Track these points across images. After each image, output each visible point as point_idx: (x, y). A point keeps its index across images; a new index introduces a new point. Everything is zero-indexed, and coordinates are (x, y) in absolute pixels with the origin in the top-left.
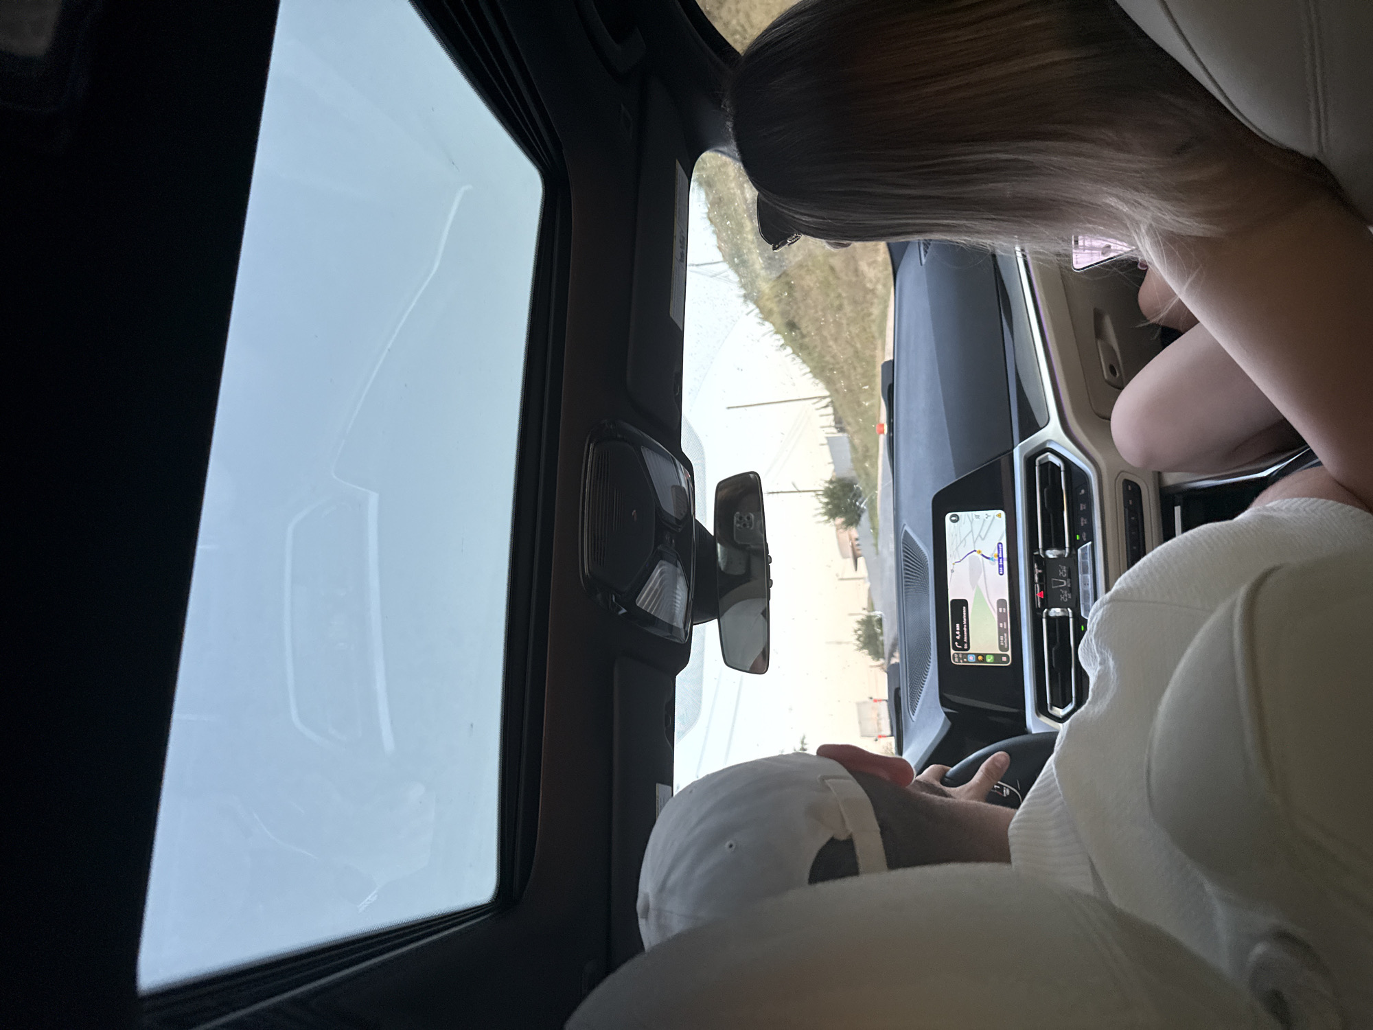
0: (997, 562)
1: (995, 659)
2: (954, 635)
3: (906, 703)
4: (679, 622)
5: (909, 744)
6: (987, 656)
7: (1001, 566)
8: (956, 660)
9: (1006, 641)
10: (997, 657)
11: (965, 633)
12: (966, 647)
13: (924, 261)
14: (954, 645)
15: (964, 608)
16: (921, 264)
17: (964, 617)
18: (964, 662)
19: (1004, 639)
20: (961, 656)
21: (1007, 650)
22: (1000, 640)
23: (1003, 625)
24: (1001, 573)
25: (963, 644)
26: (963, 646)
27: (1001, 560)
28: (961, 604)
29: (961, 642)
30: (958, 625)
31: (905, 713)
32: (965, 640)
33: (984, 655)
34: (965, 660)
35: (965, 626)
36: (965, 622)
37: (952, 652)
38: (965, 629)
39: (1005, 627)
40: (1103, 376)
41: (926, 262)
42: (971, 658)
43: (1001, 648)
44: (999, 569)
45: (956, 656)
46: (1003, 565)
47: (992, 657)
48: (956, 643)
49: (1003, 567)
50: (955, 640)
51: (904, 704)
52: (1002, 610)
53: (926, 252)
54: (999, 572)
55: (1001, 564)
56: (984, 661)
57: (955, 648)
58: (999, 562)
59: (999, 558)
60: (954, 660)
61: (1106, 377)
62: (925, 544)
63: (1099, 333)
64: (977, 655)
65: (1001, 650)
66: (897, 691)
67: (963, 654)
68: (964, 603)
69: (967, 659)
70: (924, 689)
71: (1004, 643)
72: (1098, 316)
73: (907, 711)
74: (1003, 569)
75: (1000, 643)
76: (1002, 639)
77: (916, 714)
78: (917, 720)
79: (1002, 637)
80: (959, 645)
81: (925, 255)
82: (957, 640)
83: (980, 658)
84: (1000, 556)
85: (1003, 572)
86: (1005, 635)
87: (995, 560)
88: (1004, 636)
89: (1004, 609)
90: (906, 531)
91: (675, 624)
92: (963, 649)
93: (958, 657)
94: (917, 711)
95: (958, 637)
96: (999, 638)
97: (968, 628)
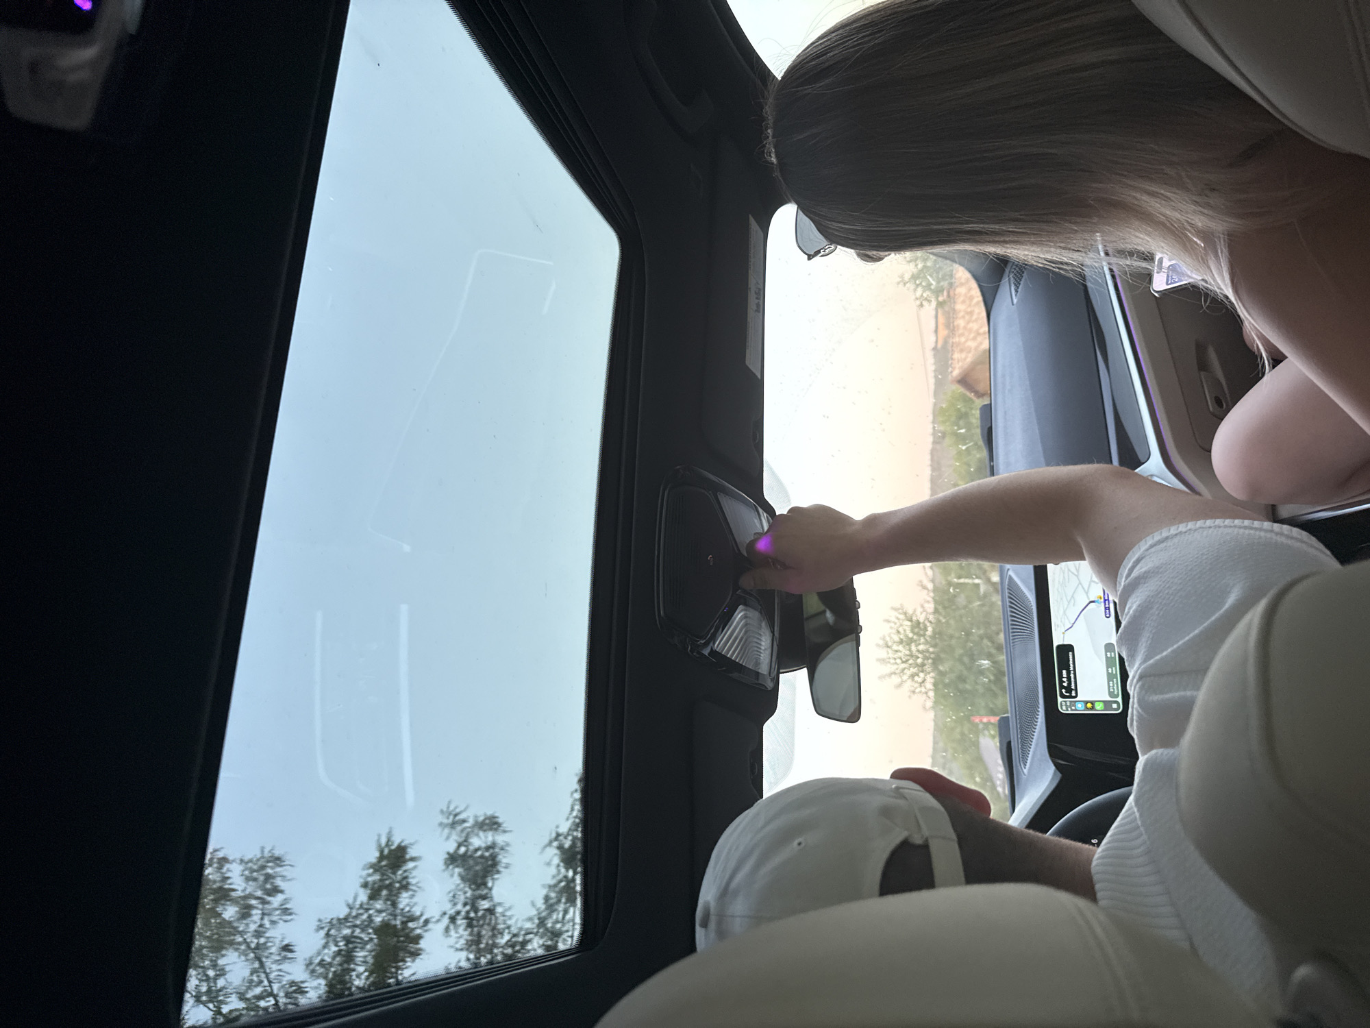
0: (1103, 604)
1: (1105, 706)
2: (1061, 682)
3: (1017, 756)
4: (764, 669)
5: (1022, 798)
6: (1096, 704)
7: (1107, 609)
8: (1064, 708)
9: (1115, 688)
10: (1107, 704)
11: (1073, 680)
12: (1073, 694)
13: (1015, 301)
14: (1061, 693)
15: (1070, 653)
16: (1013, 304)
17: (1071, 662)
18: (1072, 710)
19: (1113, 686)
20: (1068, 704)
21: (1117, 696)
22: (1109, 687)
23: (1112, 671)
24: (1108, 615)
25: (1070, 691)
26: (1071, 693)
27: (1107, 602)
28: (1067, 650)
29: (1069, 689)
30: (1064, 672)
31: (1016, 765)
32: (1073, 687)
33: (1093, 703)
34: (1073, 708)
35: (1072, 672)
36: (1071, 668)
37: (1060, 699)
38: (1072, 675)
39: (1114, 672)
40: (1209, 409)
41: (1017, 302)
42: (1080, 706)
43: (1111, 694)
44: (1106, 612)
45: (1064, 703)
46: (1109, 607)
47: (1102, 704)
48: (1063, 691)
49: (1109, 609)
50: (1062, 687)
51: (1015, 757)
52: (1111, 655)
53: (1017, 291)
54: (1106, 615)
55: (1107, 606)
56: (1093, 708)
57: (1063, 696)
58: (1105, 605)
59: (1105, 600)
60: (1062, 708)
61: (1211, 409)
62: (1028, 587)
63: (1203, 365)
64: (1086, 702)
65: (1111, 697)
66: (1009, 743)
67: (1070, 701)
68: (1070, 648)
69: (1075, 706)
70: (1034, 741)
71: (1114, 689)
72: (1201, 349)
73: (1019, 765)
74: (1110, 612)
75: (1109, 689)
76: (1111, 685)
77: (1027, 767)
78: (1029, 773)
79: (1111, 683)
80: (1066, 692)
81: (1016, 295)
82: (1064, 687)
83: (1089, 705)
84: (1106, 598)
85: (1110, 614)
86: (1115, 680)
87: (1101, 602)
88: (1113, 682)
89: (1113, 654)
90: (1010, 576)
91: (760, 671)
92: (1071, 697)
93: (1066, 705)
94: (1028, 765)
95: (1065, 684)
96: (1109, 684)
97: (1075, 674)
